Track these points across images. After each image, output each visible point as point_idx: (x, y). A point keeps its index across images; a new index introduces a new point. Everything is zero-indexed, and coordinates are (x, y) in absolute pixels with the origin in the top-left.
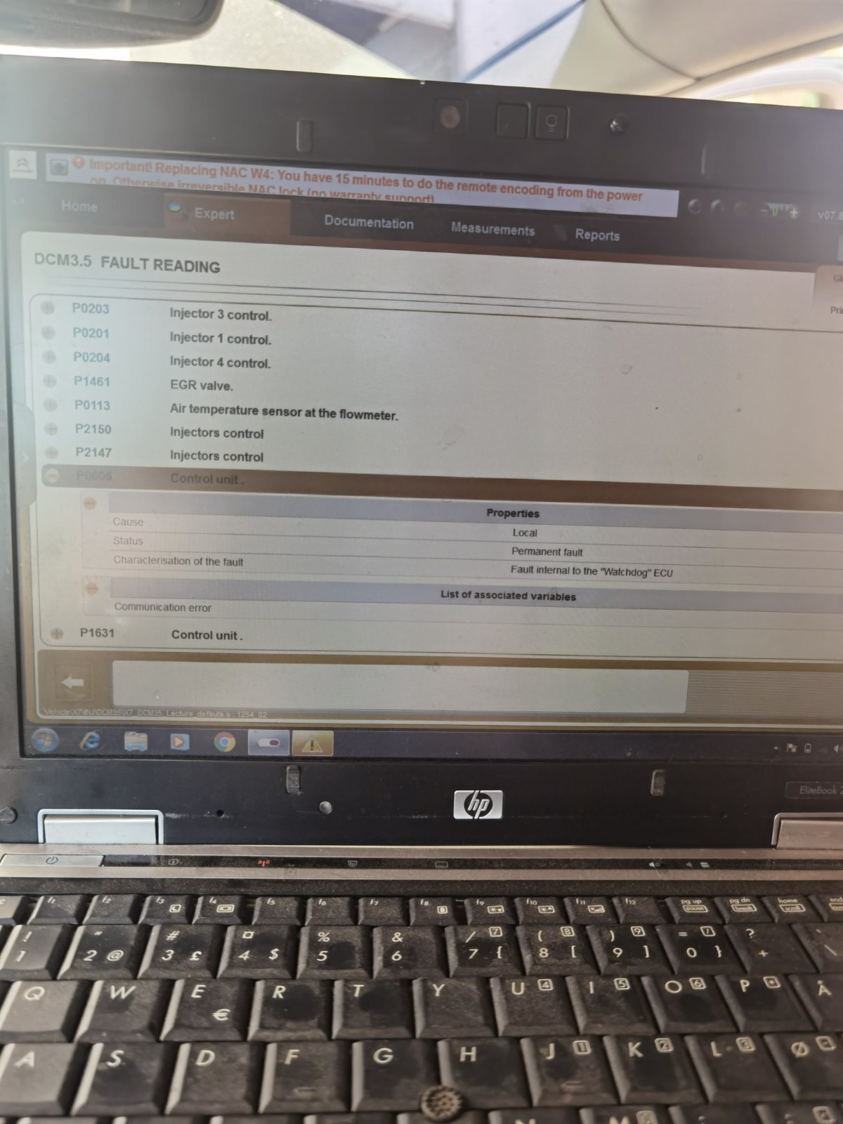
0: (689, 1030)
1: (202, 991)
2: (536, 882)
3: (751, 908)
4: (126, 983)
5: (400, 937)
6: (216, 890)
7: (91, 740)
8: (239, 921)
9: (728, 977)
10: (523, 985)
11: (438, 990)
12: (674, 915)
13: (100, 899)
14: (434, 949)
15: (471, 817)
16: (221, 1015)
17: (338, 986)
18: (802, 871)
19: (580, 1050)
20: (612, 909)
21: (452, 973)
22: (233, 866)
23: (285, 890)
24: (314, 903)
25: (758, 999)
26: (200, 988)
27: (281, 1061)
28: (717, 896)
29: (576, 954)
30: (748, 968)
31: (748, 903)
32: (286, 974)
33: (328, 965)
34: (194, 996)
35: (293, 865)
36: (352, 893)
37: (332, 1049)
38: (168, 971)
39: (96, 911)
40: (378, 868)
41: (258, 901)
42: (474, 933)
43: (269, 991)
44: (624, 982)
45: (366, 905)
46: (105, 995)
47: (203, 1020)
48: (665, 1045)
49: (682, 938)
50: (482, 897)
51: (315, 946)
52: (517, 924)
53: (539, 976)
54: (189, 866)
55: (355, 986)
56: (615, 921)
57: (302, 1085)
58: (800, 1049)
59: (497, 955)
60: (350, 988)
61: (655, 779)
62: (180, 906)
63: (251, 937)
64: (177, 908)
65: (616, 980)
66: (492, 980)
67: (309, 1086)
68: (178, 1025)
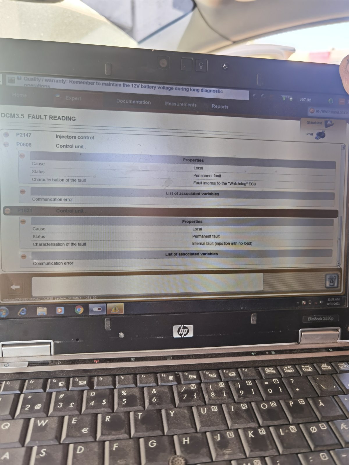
0: (271, 424)
1: (76, 420)
2: (208, 364)
3: (292, 370)
4: (44, 419)
5: (155, 391)
6: (78, 375)
7: (23, 311)
8: (88, 388)
9: (285, 400)
10: (205, 409)
11: (172, 413)
12: (262, 375)
13: (29, 381)
14: (169, 395)
15: (180, 337)
16: (85, 431)
17: (132, 414)
18: (311, 353)
19: (230, 436)
20: (238, 374)
21: (177, 406)
22: (84, 363)
23: (106, 373)
24: (119, 378)
25: (296, 410)
26: (75, 419)
27: (111, 449)
28: (279, 366)
29: (225, 394)
30: (292, 396)
31: (291, 368)
32: (110, 411)
33: (127, 405)
34: (73, 423)
35: (109, 362)
36: (134, 373)
37: (131, 442)
38: (61, 412)
39: (28, 387)
40: (144, 361)
41: (96, 378)
42: (185, 387)
43: (103, 419)
44: (245, 405)
45: (140, 378)
46: (35, 424)
47: (77, 433)
48: (262, 432)
49: (266, 385)
50: (187, 371)
51: (121, 397)
52: (201, 382)
53: (212, 405)
54: (65, 364)
55: (139, 414)
56: (240, 379)
57: (120, 459)
58: (314, 429)
59: (194, 396)
60: (136, 415)
61: (253, 317)
62: (63, 383)
63: (94, 395)
64: (62, 384)
65: (241, 405)
66: (193, 408)
67: (124, 459)
68: (67, 436)
